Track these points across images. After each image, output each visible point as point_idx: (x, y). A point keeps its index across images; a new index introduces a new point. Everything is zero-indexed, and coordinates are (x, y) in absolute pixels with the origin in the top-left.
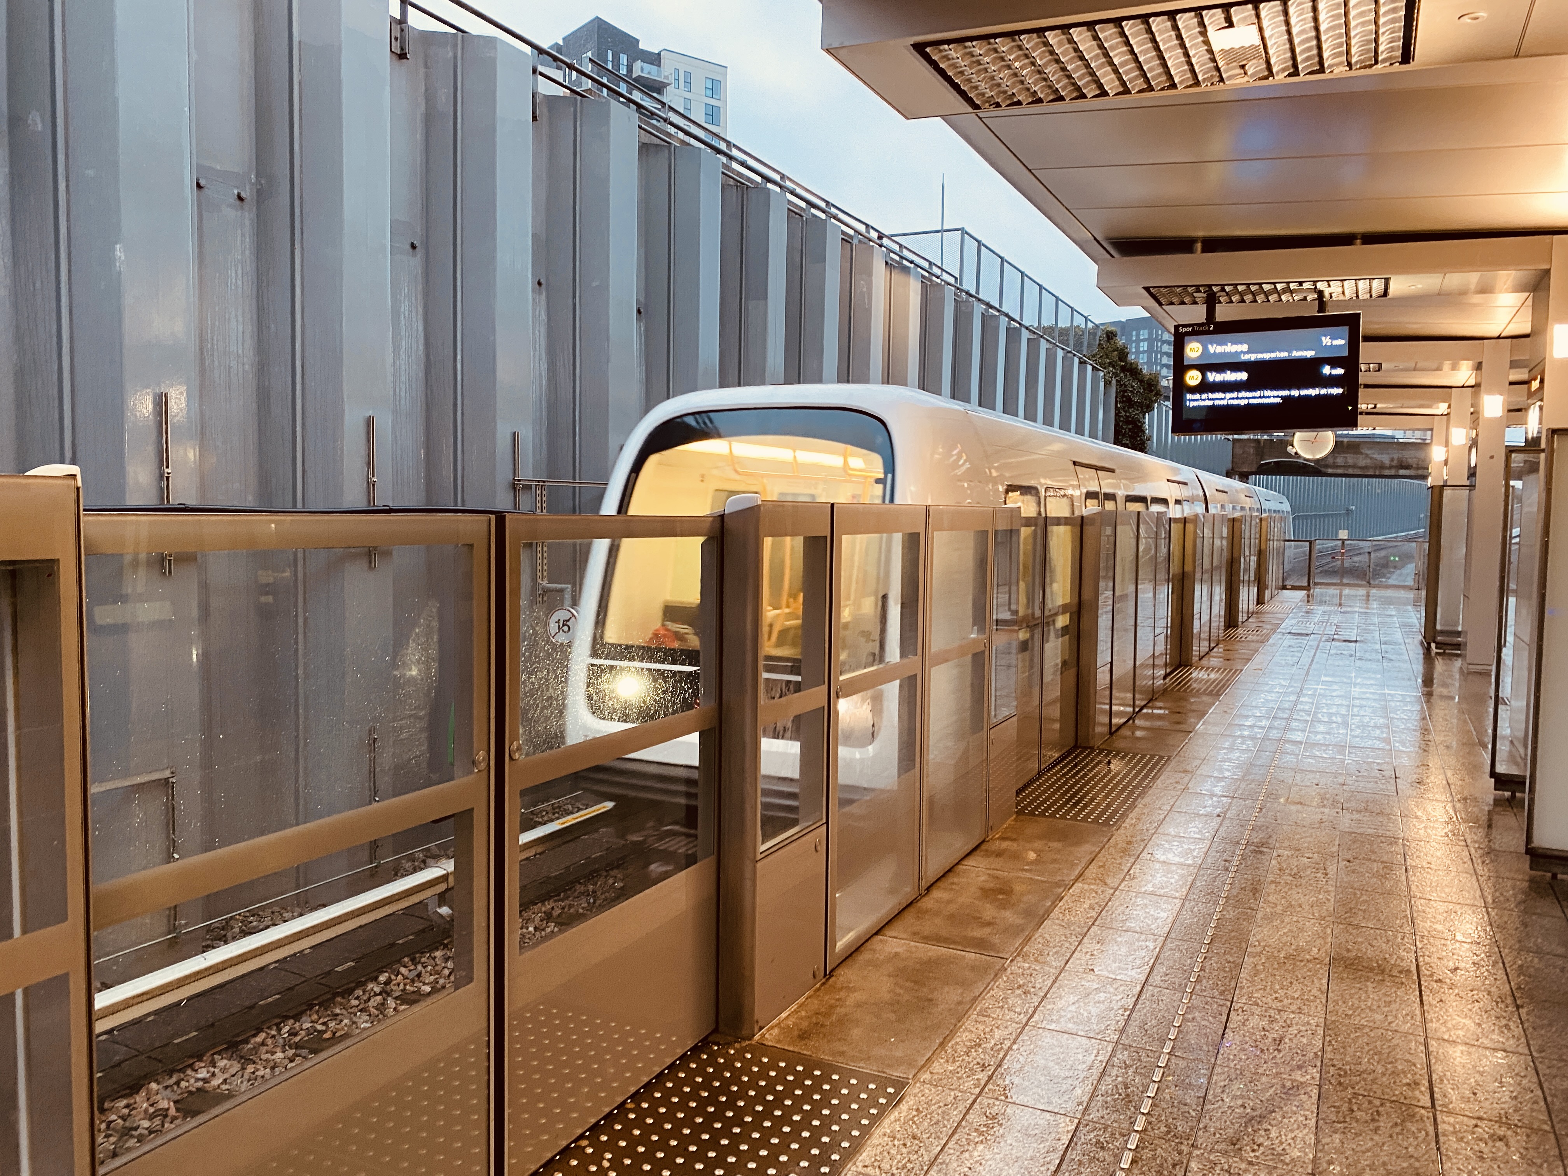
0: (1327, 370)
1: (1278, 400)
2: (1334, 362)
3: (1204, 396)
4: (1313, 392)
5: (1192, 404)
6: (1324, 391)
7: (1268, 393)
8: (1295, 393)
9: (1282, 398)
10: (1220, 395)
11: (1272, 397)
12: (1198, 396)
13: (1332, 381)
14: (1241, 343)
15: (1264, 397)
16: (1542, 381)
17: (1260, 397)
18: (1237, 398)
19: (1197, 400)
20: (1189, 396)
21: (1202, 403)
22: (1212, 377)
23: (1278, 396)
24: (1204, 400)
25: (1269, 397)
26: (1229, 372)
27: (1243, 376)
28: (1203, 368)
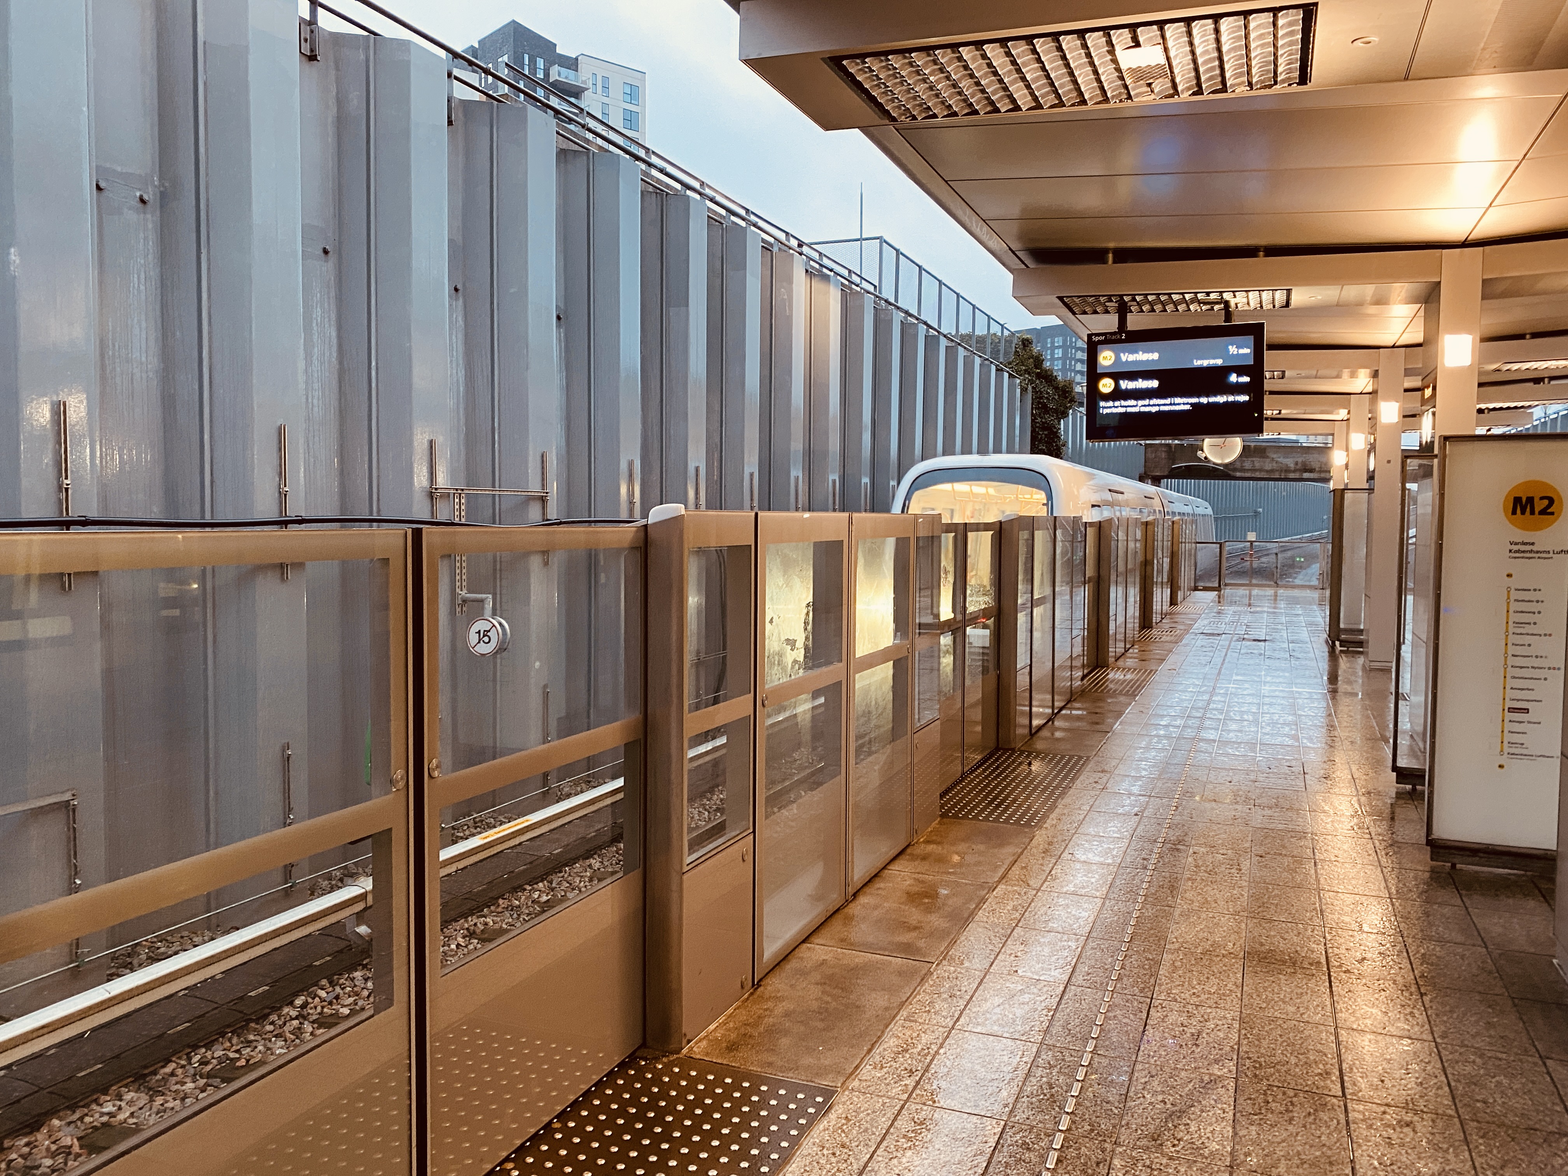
0: (1233, 378)
1: (1188, 407)
2: (1241, 370)
3: (1117, 403)
4: (1221, 399)
5: (1106, 411)
6: (1231, 398)
7: (1178, 400)
8: (1204, 400)
9: (1192, 405)
10: (1132, 402)
11: (1182, 404)
12: (1110, 404)
13: (1238, 389)
14: (1153, 352)
15: (1174, 404)
16: (1434, 388)
17: (1171, 404)
18: (1149, 405)
19: (1110, 407)
20: (1102, 404)
21: (1114, 410)
22: (1125, 384)
23: (1187, 404)
24: (1117, 407)
25: (1179, 404)
26: (1140, 380)
27: (1155, 384)
28: (1116, 376)
